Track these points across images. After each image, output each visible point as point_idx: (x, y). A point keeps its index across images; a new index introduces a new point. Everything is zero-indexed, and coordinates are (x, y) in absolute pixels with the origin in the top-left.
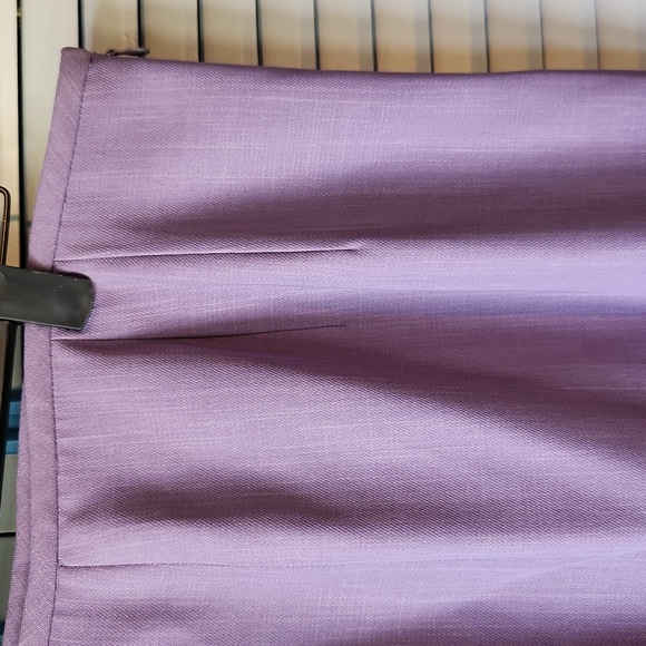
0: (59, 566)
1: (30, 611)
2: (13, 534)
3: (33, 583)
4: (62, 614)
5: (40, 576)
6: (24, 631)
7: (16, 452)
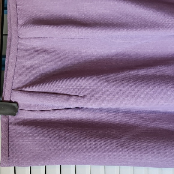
0: (18, 37)
1: (12, 48)
2: (7, 35)
3: (12, 41)
4: (20, 49)
5: (14, 39)
6: (11, 52)
7: (7, 14)
